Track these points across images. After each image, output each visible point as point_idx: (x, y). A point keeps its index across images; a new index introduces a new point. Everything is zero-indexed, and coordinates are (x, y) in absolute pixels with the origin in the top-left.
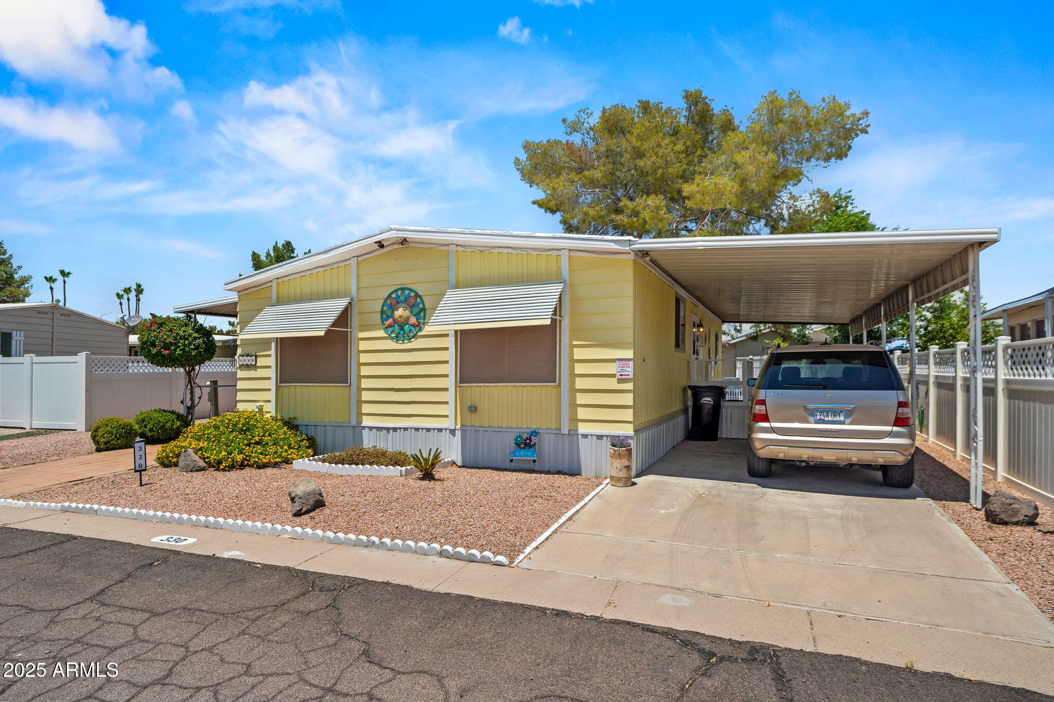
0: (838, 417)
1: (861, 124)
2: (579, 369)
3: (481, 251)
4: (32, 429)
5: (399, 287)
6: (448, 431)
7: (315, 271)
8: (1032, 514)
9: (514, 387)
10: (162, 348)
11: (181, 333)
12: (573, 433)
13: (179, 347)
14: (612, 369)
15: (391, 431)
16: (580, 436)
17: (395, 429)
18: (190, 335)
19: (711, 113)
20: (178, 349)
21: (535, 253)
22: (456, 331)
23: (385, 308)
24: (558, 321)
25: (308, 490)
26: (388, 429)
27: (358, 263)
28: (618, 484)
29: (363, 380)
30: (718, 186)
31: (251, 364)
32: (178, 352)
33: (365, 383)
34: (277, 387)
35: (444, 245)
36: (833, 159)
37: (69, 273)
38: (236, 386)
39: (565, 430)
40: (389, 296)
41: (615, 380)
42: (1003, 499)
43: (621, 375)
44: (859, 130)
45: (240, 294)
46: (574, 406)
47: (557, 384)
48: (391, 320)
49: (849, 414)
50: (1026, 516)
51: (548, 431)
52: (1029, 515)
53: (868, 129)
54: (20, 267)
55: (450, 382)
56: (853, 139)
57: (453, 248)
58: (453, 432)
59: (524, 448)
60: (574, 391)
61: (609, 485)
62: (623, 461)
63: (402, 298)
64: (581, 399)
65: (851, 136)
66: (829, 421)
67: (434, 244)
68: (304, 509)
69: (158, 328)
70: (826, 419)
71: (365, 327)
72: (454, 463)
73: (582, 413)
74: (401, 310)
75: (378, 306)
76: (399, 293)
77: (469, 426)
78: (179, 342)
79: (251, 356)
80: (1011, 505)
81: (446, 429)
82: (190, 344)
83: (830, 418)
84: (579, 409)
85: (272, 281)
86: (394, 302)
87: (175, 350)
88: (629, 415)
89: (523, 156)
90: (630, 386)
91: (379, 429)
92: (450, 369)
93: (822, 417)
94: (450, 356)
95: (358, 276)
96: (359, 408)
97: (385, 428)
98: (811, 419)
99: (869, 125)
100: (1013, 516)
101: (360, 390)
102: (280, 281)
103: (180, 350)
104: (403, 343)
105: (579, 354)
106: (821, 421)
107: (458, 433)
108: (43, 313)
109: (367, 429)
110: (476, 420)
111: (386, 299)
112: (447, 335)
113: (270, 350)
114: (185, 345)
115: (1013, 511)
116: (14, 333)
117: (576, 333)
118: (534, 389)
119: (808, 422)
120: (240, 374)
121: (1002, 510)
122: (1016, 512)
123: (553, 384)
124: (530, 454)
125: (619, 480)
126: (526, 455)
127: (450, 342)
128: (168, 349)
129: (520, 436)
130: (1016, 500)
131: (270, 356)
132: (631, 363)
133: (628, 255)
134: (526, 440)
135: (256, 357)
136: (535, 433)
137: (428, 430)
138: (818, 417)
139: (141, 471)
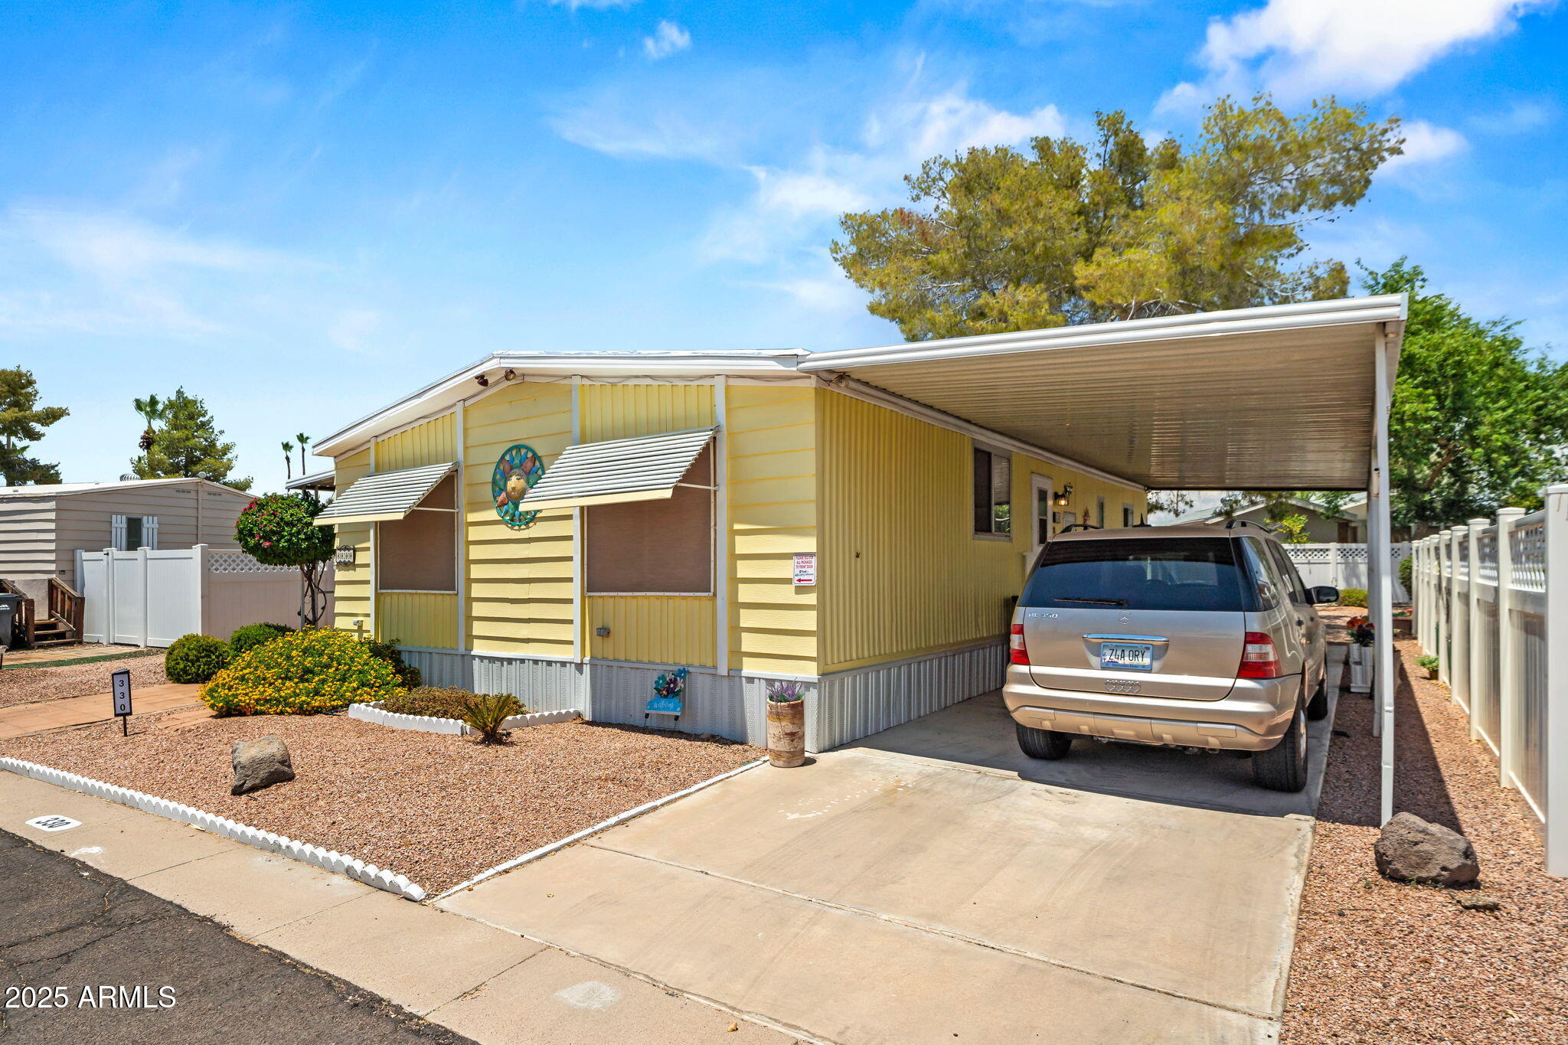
0: (1140, 659)
1: (1389, 140)
2: (744, 570)
3: (613, 385)
4: (147, 647)
5: (511, 445)
6: (573, 665)
7: (416, 424)
8: (1455, 865)
9: (657, 597)
10: (261, 538)
11: (288, 518)
12: (734, 673)
13: (283, 536)
14: (786, 569)
15: (505, 663)
16: (744, 679)
17: (510, 661)
18: (300, 520)
19: (1139, 146)
20: (283, 540)
21: (681, 383)
22: (582, 508)
23: (498, 477)
24: (712, 492)
25: (260, 755)
26: (501, 660)
27: (465, 410)
28: (777, 763)
29: (474, 585)
30: (1133, 265)
31: (350, 561)
32: (283, 544)
33: (477, 591)
34: (377, 595)
35: (566, 377)
36: (1339, 206)
37: (307, 438)
38: (333, 592)
39: (723, 670)
40: (503, 458)
41: (791, 588)
42: (1404, 832)
43: (800, 580)
44: (1387, 150)
45: (338, 460)
46: (736, 631)
47: (711, 594)
48: (503, 495)
49: (1159, 652)
50: (1444, 869)
51: (702, 670)
52: (1451, 867)
53: (1403, 147)
54: (222, 432)
55: (574, 590)
56: (1375, 167)
57: (577, 381)
58: (579, 667)
59: (666, 697)
60: (736, 606)
61: (768, 763)
62: (783, 724)
63: (517, 461)
64: (747, 619)
65: (1371, 162)
66: (1125, 665)
67: (553, 376)
68: (246, 787)
69: (259, 511)
70: (1121, 662)
71: (476, 506)
72: (579, 715)
73: (749, 642)
74: (514, 478)
75: (487, 474)
76: (514, 453)
77: (598, 659)
78: (284, 530)
79: (349, 550)
80: (1416, 844)
81: (571, 663)
82: (299, 533)
83: (1127, 661)
84: (744, 635)
85: (369, 441)
86: (507, 467)
87: (278, 541)
88: (809, 647)
89: (845, 239)
90: (811, 599)
91: (493, 659)
92: (574, 569)
93: (1113, 657)
94: (574, 548)
95: (465, 430)
96: (469, 627)
97: (499, 659)
98: (1094, 660)
99: (1404, 141)
100: (1418, 866)
101: (470, 600)
102: (380, 439)
103: (285, 542)
104: (519, 530)
105: (743, 545)
106: (1111, 665)
107: (587, 669)
108: (183, 492)
109: (477, 659)
110: (609, 649)
111: (498, 463)
112: (569, 517)
113: (369, 540)
114: (291, 535)
115: (1421, 857)
116: (145, 519)
117: (739, 511)
118: (684, 602)
119: (1089, 666)
120: (339, 575)
121: (1398, 853)
122: (1426, 860)
123: (706, 594)
124: (671, 705)
125: (778, 755)
126: (669, 708)
127: (573, 528)
128: (270, 540)
129: (663, 677)
130: (1427, 834)
131: (368, 549)
132: (814, 560)
133: (808, 380)
134: (669, 684)
135: (355, 550)
136: (683, 673)
137: (549, 663)
138: (1107, 658)
139: (124, 715)
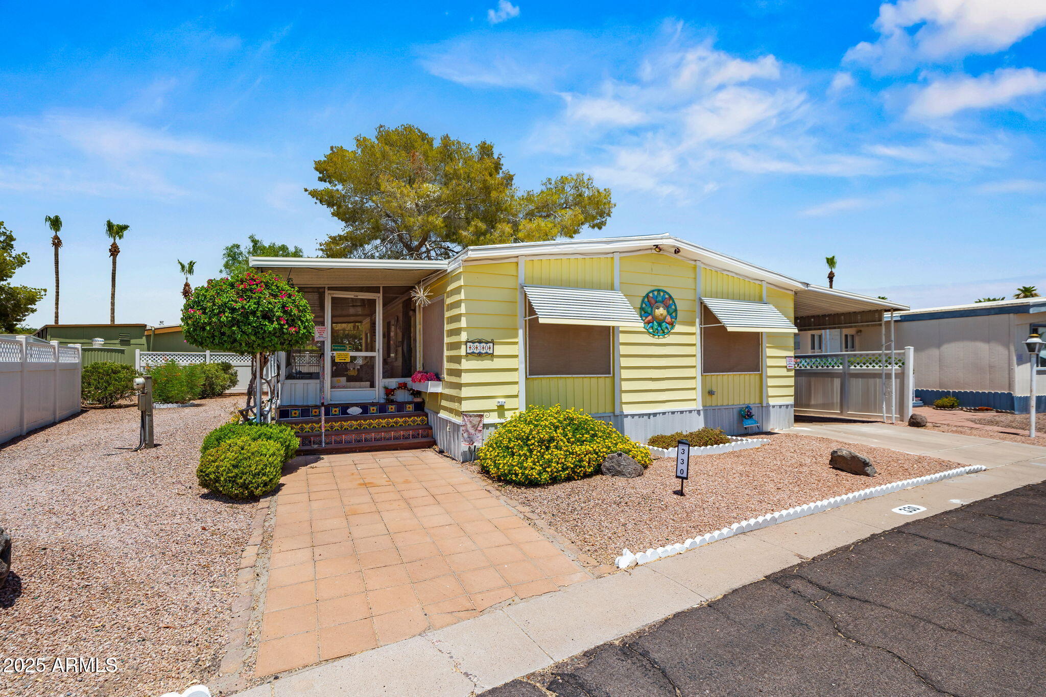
2: (769, 362)
3: (716, 271)
5: (653, 288)
6: (695, 411)
9: (737, 375)
12: (767, 406)
14: (784, 362)
15: (652, 416)
16: (771, 408)
17: (655, 415)
21: (747, 280)
23: (644, 305)
26: (649, 415)
27: (620, 259)
31: (487, 353)
33: (626, 374)
34: (527, 380)
35: (692, 260)
38: (460, 379)
39: (764, 404)
40: (647, 295)
41: (784, 369)
43: (788, 366)
46: (767, 387)
47: (760, 372)
48: (650, 317)
51: (756, 405)
55: (697, 372)
57: (700, 265)
58: (699, 412)
63: (659, 299)
64: (770, 382)
67: (684, 257)
74: (658, 308)
75: (638, 303)
76: (656, 293)
77: (708, 407)
84: (769, 389)
85: (516, 258)
86: (652, 301)
88: (792, 391)
90: (792, 373)
91: (641, 415)
92: (696, 361)
95: (620, 271)
96: (620, 397)
97: (646, 414)
101: (621, 380)
102: (527, 259)
104: (659, 338)
105: (769, 352)
109: (629, 417)
110: (716, 401)
111: (644, 298)
113: (516, 336)
118: (748, 377)
120: (468, 364)
124: (753, 422)
126: (746, 424)
127: (696, 340)
129: (742, 411)
131: (516, 343)
133: (792, 292)
136: (748, 408)
137: (682, 412)
139: (683, 478)
